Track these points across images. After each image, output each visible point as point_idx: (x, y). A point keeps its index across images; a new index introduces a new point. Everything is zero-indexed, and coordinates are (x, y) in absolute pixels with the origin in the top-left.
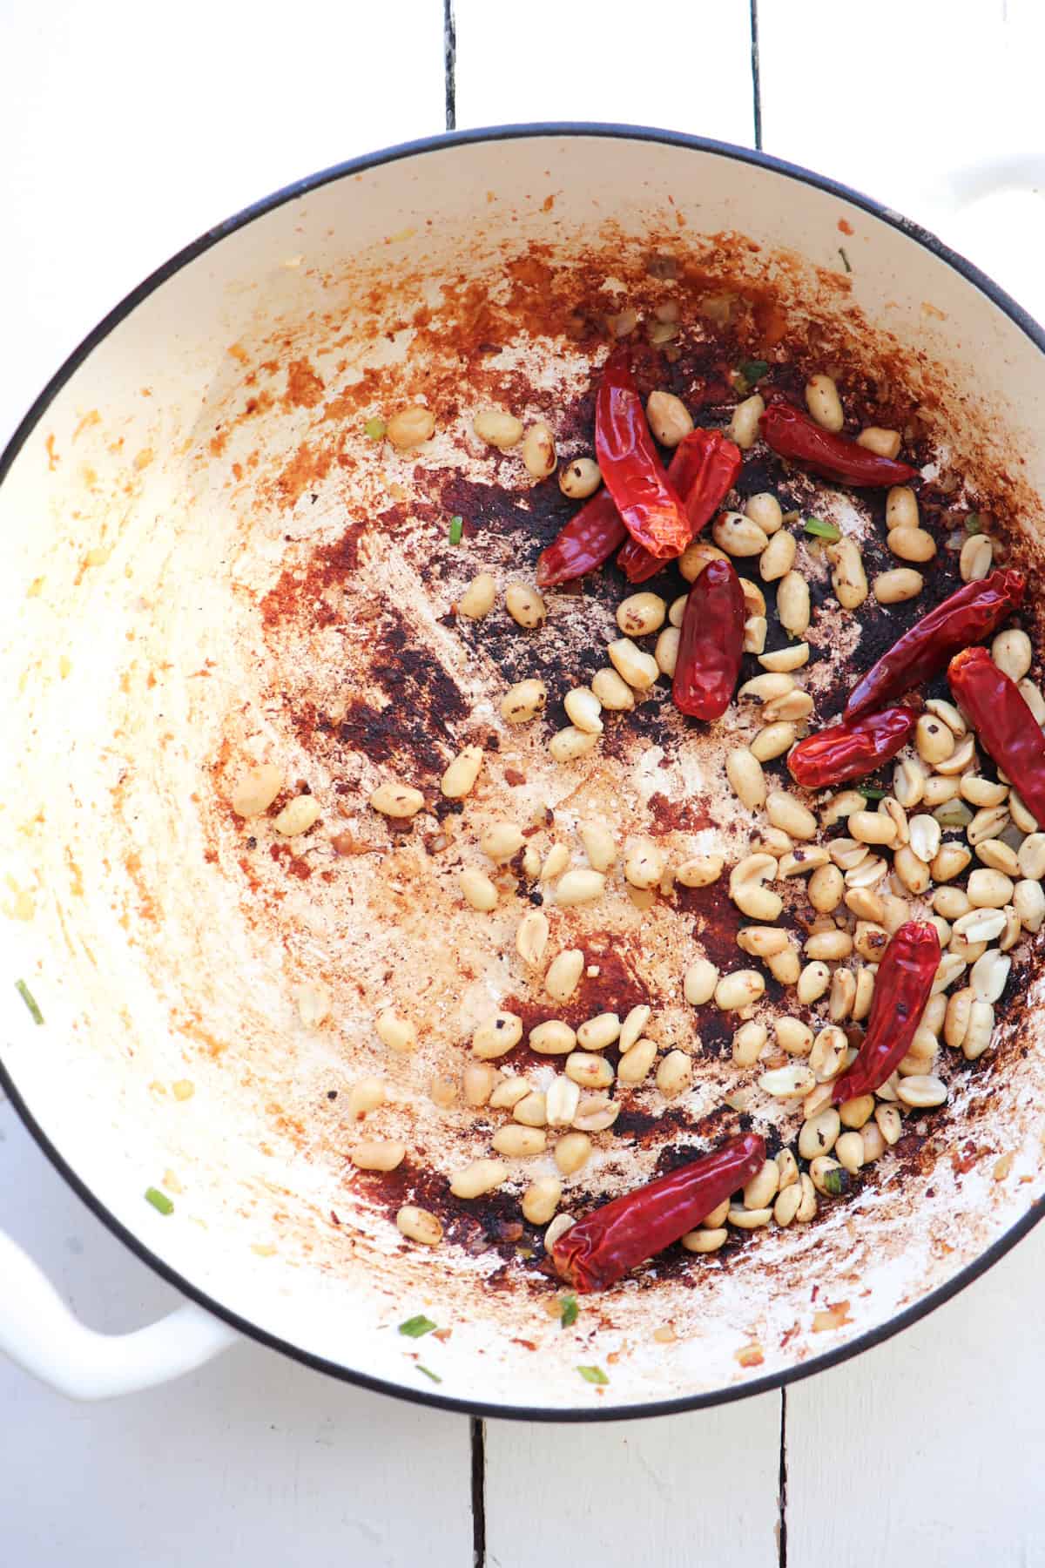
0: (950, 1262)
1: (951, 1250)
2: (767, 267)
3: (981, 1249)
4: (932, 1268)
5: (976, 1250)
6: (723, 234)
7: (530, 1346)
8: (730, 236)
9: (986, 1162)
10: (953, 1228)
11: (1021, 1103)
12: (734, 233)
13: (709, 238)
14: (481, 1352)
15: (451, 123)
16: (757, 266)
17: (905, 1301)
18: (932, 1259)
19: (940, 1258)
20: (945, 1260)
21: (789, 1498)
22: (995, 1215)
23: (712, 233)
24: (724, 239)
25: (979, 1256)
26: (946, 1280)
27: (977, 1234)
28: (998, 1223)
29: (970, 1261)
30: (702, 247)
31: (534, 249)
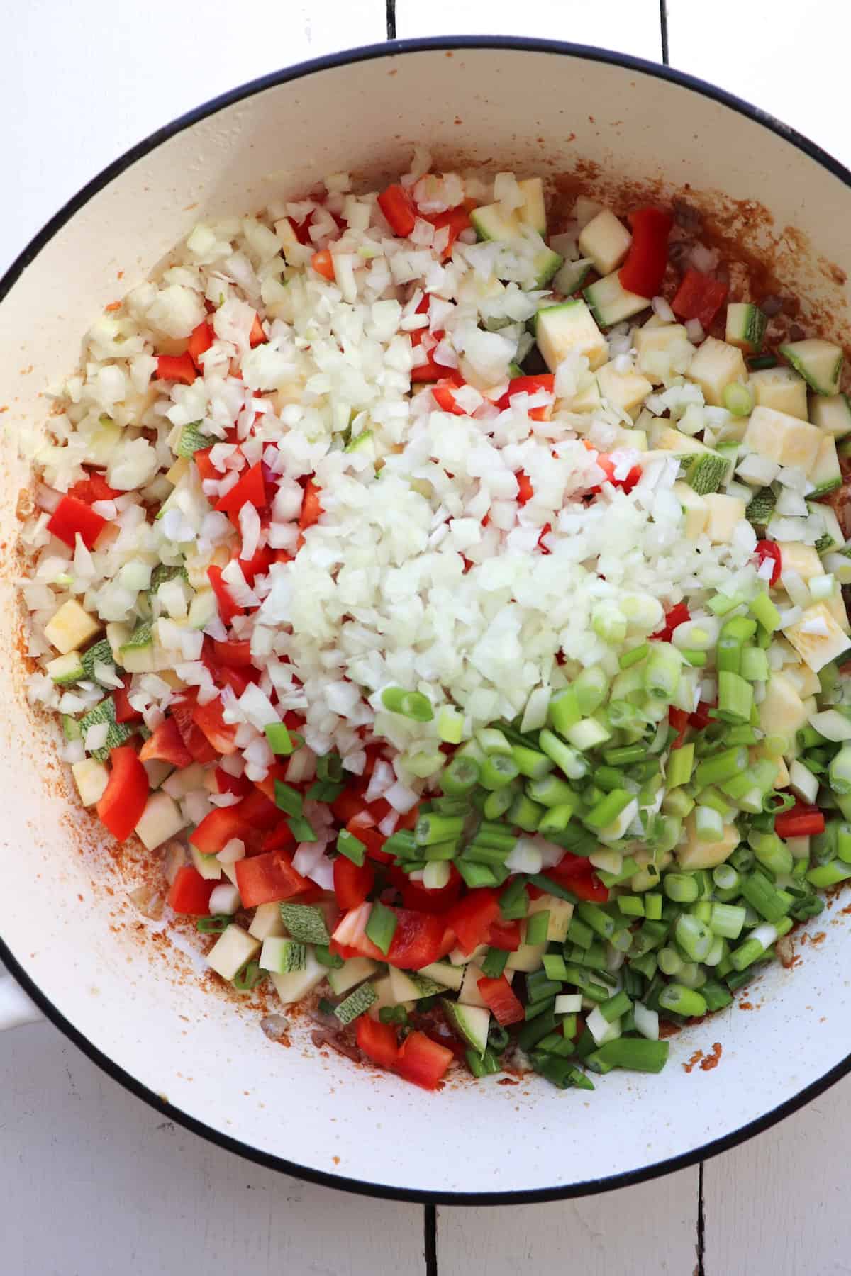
2: (776, 243)
6: (748, 202)
8: (754, 206)
12: (758, 204)
13: (734, 202)
15: (392, 32)
16: (768, 240)
21: (707, 1245)
23: (740, 198)
24: (748, 207)
30: (726, 208)
31: (581, 167)
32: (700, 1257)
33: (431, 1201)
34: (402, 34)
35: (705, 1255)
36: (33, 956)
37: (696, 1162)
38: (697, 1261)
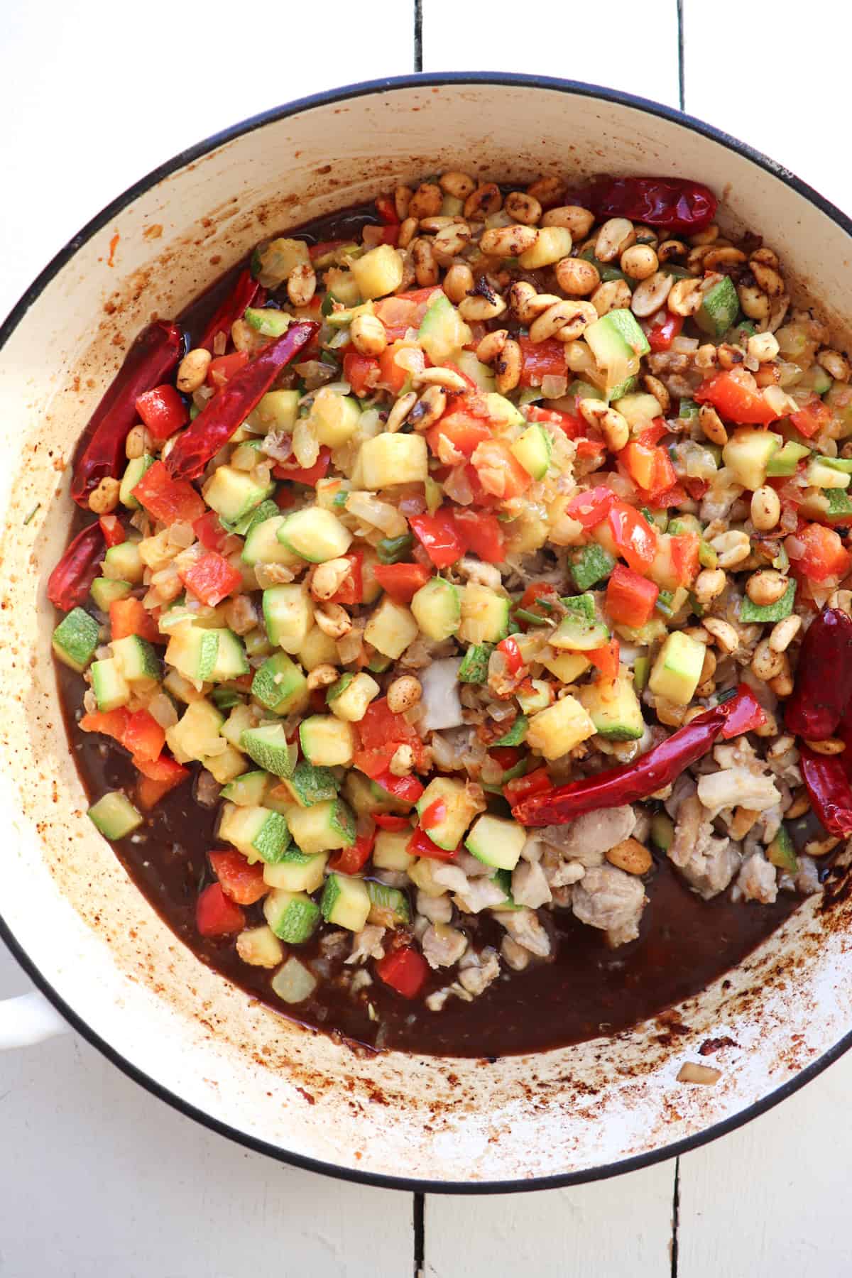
0: (676, 1129)
1: (679, 1118)
3: (705, 1126)
4: (659, 1128)
5: (699, 1125)
7: (311, 1100)
9: (726, 1051)
10: (685, 1099)
11: (767, 1010)
14: (269, 1094)
17: (631, 1151)
18: (661, 1120)
19: (668, 1122)
20: (672, 1125)
22: (723, 1100)
25: (701, 1131)
26: (669, 1143)
27: (704, 1111)
28: (723, 1107)
29: (693, 1133)
32: (675, 1231)
33: (420, 1190)
34: (428, 68)
35: (679, 1229)
36: (59, 971)
37: (672, 1156)
38: (671, 1236)
